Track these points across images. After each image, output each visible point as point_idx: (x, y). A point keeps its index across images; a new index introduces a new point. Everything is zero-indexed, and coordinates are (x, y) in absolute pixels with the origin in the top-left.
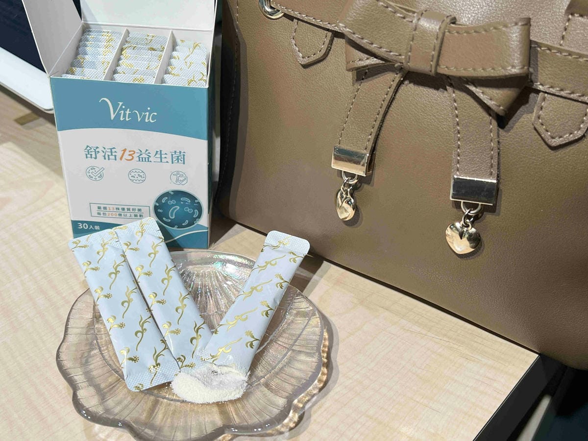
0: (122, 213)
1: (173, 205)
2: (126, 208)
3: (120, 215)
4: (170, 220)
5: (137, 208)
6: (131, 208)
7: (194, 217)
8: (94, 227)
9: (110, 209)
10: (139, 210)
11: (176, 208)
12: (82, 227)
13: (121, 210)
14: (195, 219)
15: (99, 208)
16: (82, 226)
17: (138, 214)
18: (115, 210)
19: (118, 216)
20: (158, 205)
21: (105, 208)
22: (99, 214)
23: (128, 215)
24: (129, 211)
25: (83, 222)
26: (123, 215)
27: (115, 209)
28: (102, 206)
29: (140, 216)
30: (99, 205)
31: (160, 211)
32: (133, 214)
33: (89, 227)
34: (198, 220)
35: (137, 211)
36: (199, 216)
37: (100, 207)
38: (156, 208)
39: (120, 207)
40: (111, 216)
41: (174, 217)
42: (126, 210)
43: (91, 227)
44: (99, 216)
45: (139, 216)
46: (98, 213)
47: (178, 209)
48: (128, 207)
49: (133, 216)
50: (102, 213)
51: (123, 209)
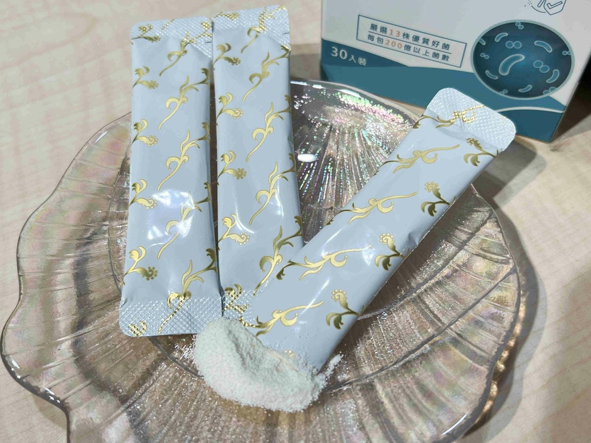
0: (413, 46)
1: (514, 51)
2: (422, 36)
3: (408, 48)
4: (497, 78)
5: (442, 42)
6: (432, 39)
7: (547, 81)
8: (356, 58)
9: (391, 34)
10: (446, 46)
11: (518, 58)
12: (336, 55)
13: (411, 39)
14: (548, 87)
15: (374, 27)
16: (338, 52)
17: (441, 54)
18: (401, 37)
19: (403, 49)
20: (484, 44)
21: (384, 30)
22: (371, 37)
23: (423, 51)
24: (425, 45)
25: (340, 46)
26: (412, 49)
27: (401, 35)
28: (380, 25)
29: (444, 57)
30: (375, 22)
31: (484, 55)
32: (431, 52)
33: (349, 57)
34: (552, 90)
35: (440, 47)
36: (558, 83)
37: (376, 26)
38: (478, 49)
39: (412, 34)
40: (390, 46)
41: (507, 74)
42: (421, 41)
43: (353, 57)
44: (370, 41)
45: (441, 57)
46: (369, 35)
47: (521, 60)
48: (427, 36)
49: (431, 55)
50: (376, 37)
51: (416, 38)
